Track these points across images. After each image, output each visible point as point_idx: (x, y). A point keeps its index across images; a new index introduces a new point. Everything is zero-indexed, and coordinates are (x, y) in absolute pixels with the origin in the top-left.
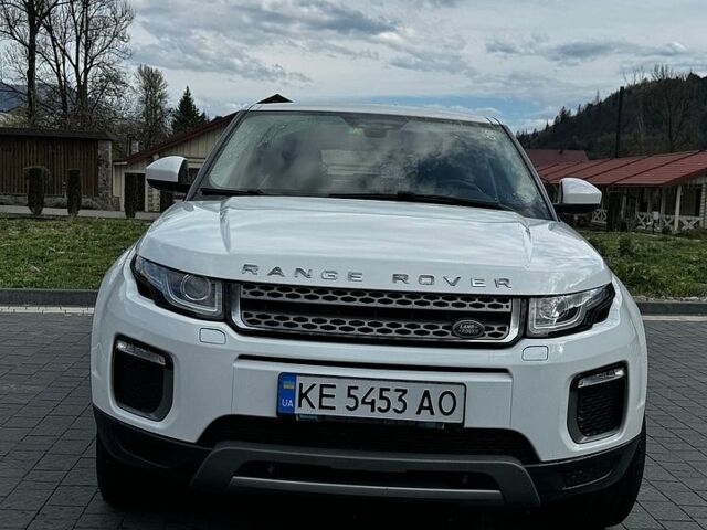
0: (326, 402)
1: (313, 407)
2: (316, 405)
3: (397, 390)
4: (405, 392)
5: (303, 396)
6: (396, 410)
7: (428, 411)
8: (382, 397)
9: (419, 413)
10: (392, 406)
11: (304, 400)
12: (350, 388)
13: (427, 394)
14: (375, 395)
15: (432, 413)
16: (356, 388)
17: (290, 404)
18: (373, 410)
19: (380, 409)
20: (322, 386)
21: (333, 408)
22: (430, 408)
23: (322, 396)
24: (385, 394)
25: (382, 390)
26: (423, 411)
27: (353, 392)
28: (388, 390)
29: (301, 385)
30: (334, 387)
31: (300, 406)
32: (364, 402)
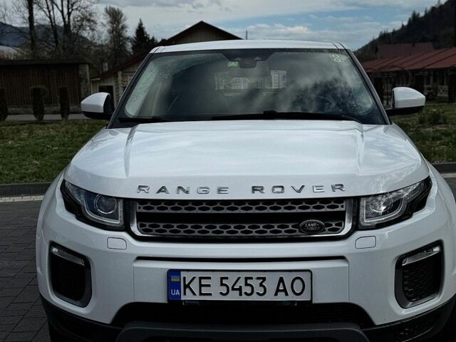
0: (204, 290)
1: (194, 294)
2: (197, 292)
3: (258, 278)
4: (264, 279)
5: (187, 286)
6: (258, 293)
7: (283, 293)
8: (247, 284)
9: (276, 294)
10: (255, 291)
11: (188, 290)
12: (222, 279)
13: (281, 280)
14: (241, 283)
15: (287, 294)
16: (227, 278)
17: (178, 293)
18: (241, 294)
19: (246, 293)
20: (201, 278)
21: (210, 294)
22: (285, 290)
23: (201, 286)
24: (249, 282)
25: (246, 279)
26: (279, 293)
27: (224, 282)
28: (251, 278)
29: (184, 278)
30: (210, 278)
31: (185, 294)
32: (233, 289)
